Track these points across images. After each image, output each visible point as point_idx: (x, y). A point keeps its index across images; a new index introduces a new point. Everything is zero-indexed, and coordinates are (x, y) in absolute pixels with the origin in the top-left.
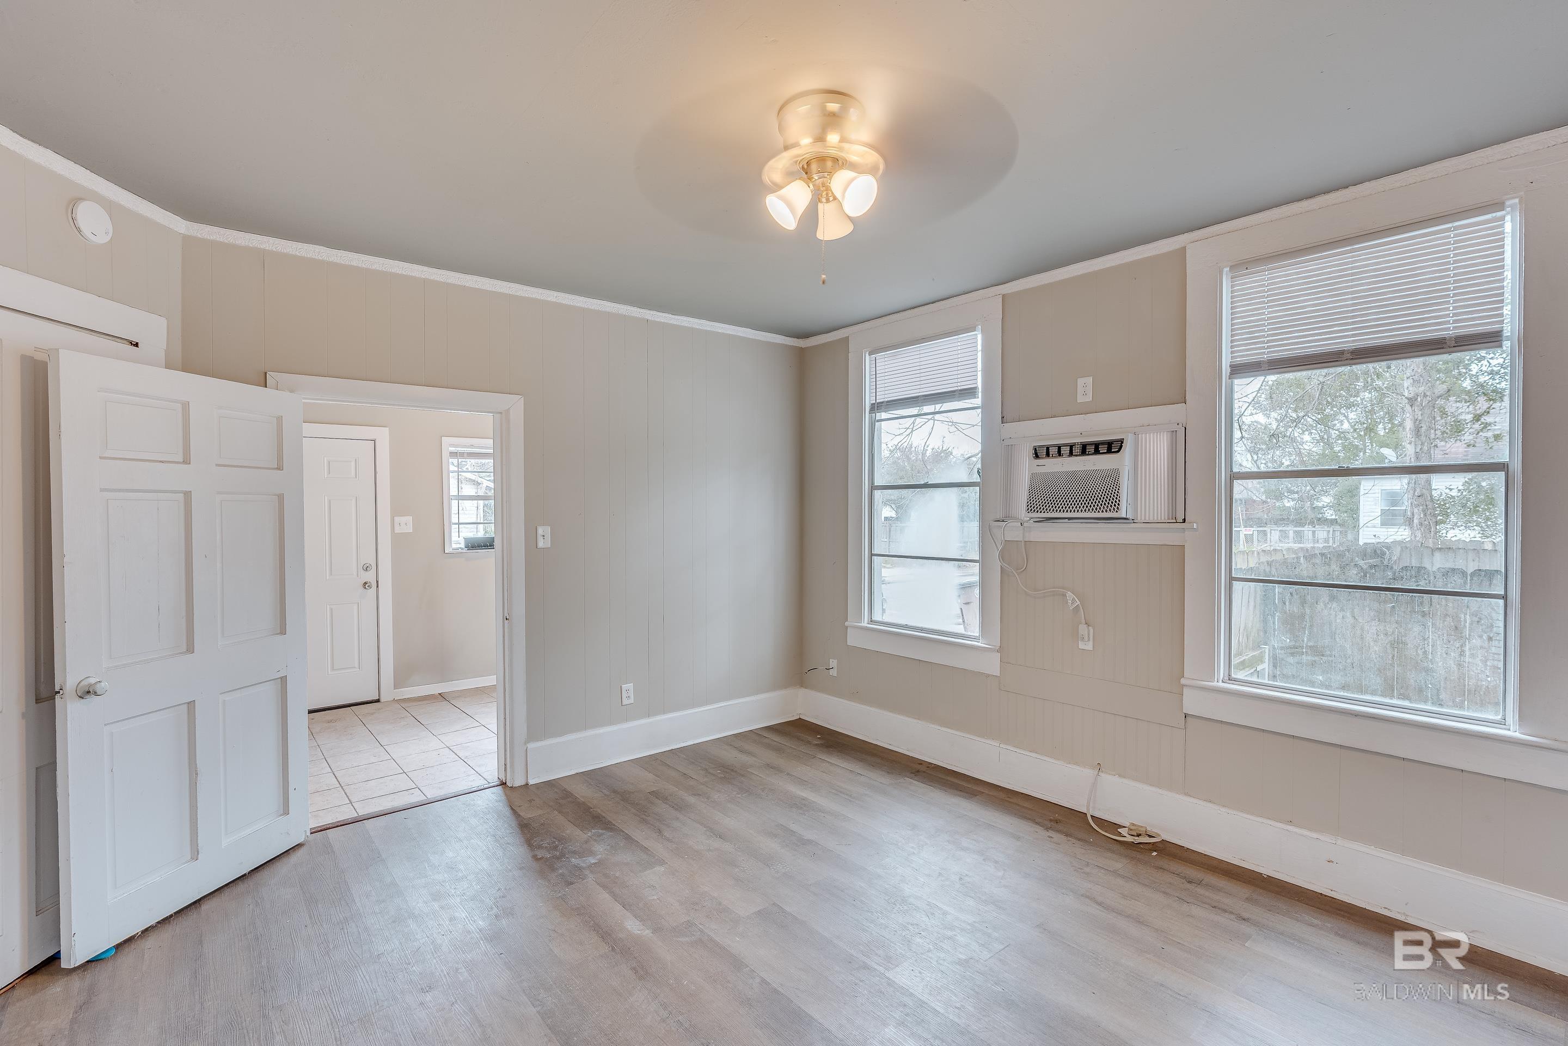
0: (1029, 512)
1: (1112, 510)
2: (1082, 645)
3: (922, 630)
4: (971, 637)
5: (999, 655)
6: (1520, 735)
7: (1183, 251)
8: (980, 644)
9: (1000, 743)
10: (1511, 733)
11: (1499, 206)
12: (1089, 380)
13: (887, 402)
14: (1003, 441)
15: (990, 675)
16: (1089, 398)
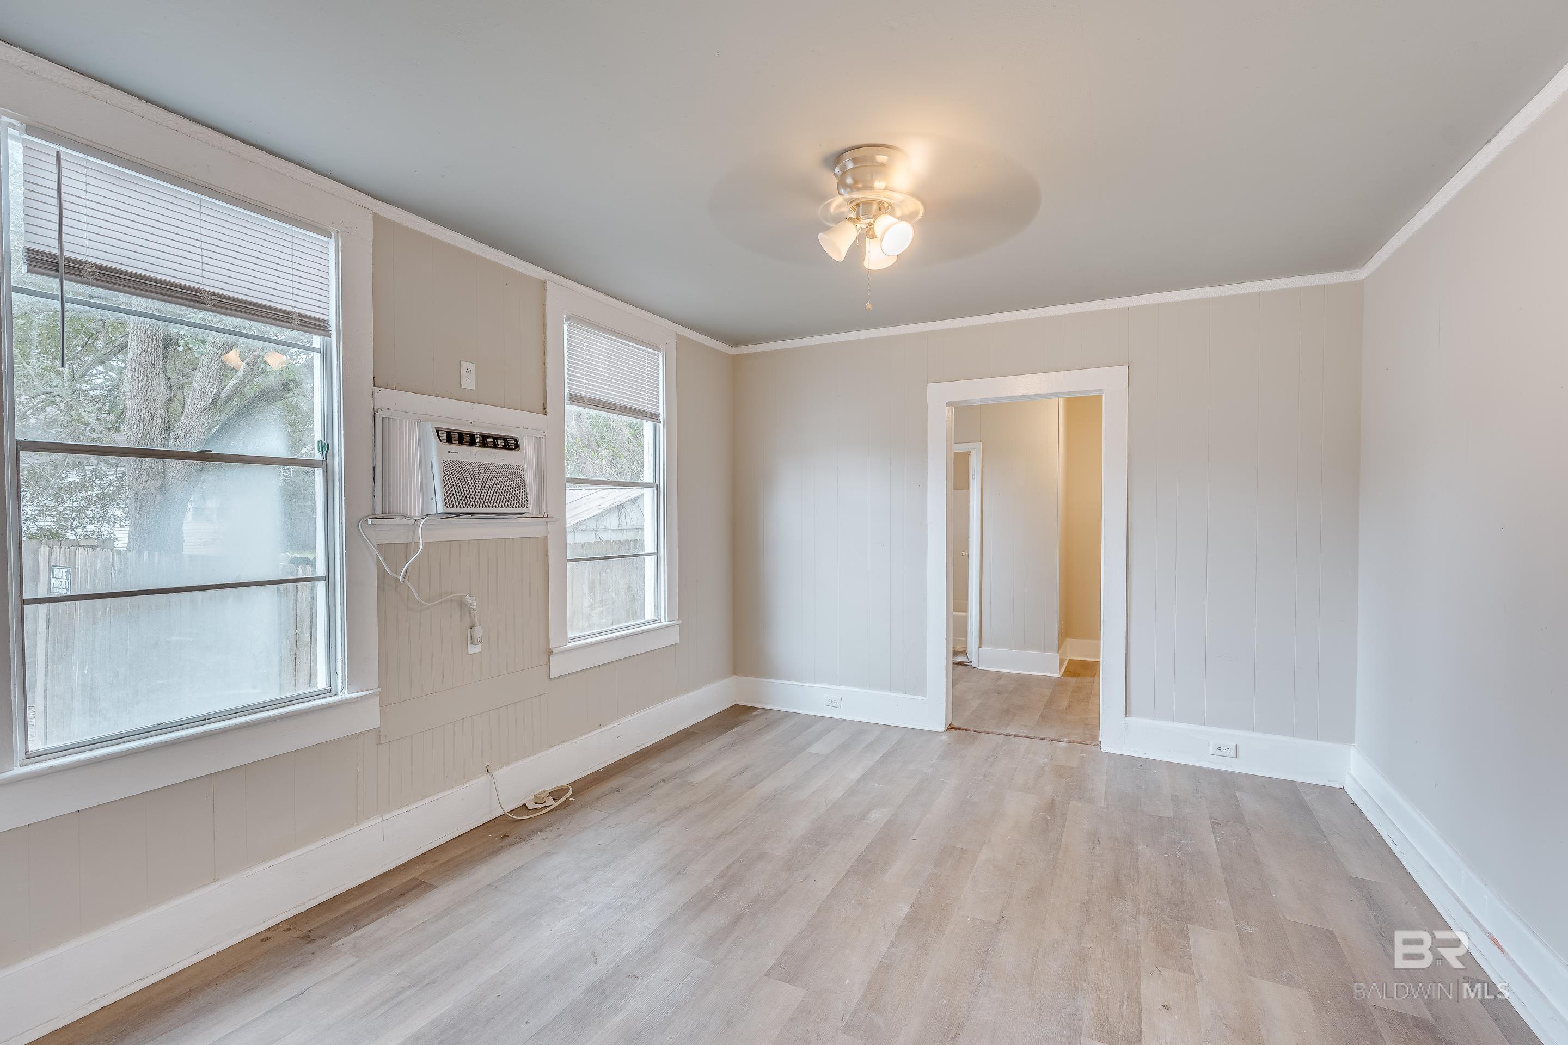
0: (444, 507)
2: (471, 650)
4: (311, 695)
5: (377, 699)
6: (667, 623)
7: (543, 284)
8: (346, 696)
9: (382, 816)
10: (663, 623)
11: (659, 350)
12: (472, 367)
13: (98, 267)
14: (379, 410)
15: (364, 733)
16: (472, 387)
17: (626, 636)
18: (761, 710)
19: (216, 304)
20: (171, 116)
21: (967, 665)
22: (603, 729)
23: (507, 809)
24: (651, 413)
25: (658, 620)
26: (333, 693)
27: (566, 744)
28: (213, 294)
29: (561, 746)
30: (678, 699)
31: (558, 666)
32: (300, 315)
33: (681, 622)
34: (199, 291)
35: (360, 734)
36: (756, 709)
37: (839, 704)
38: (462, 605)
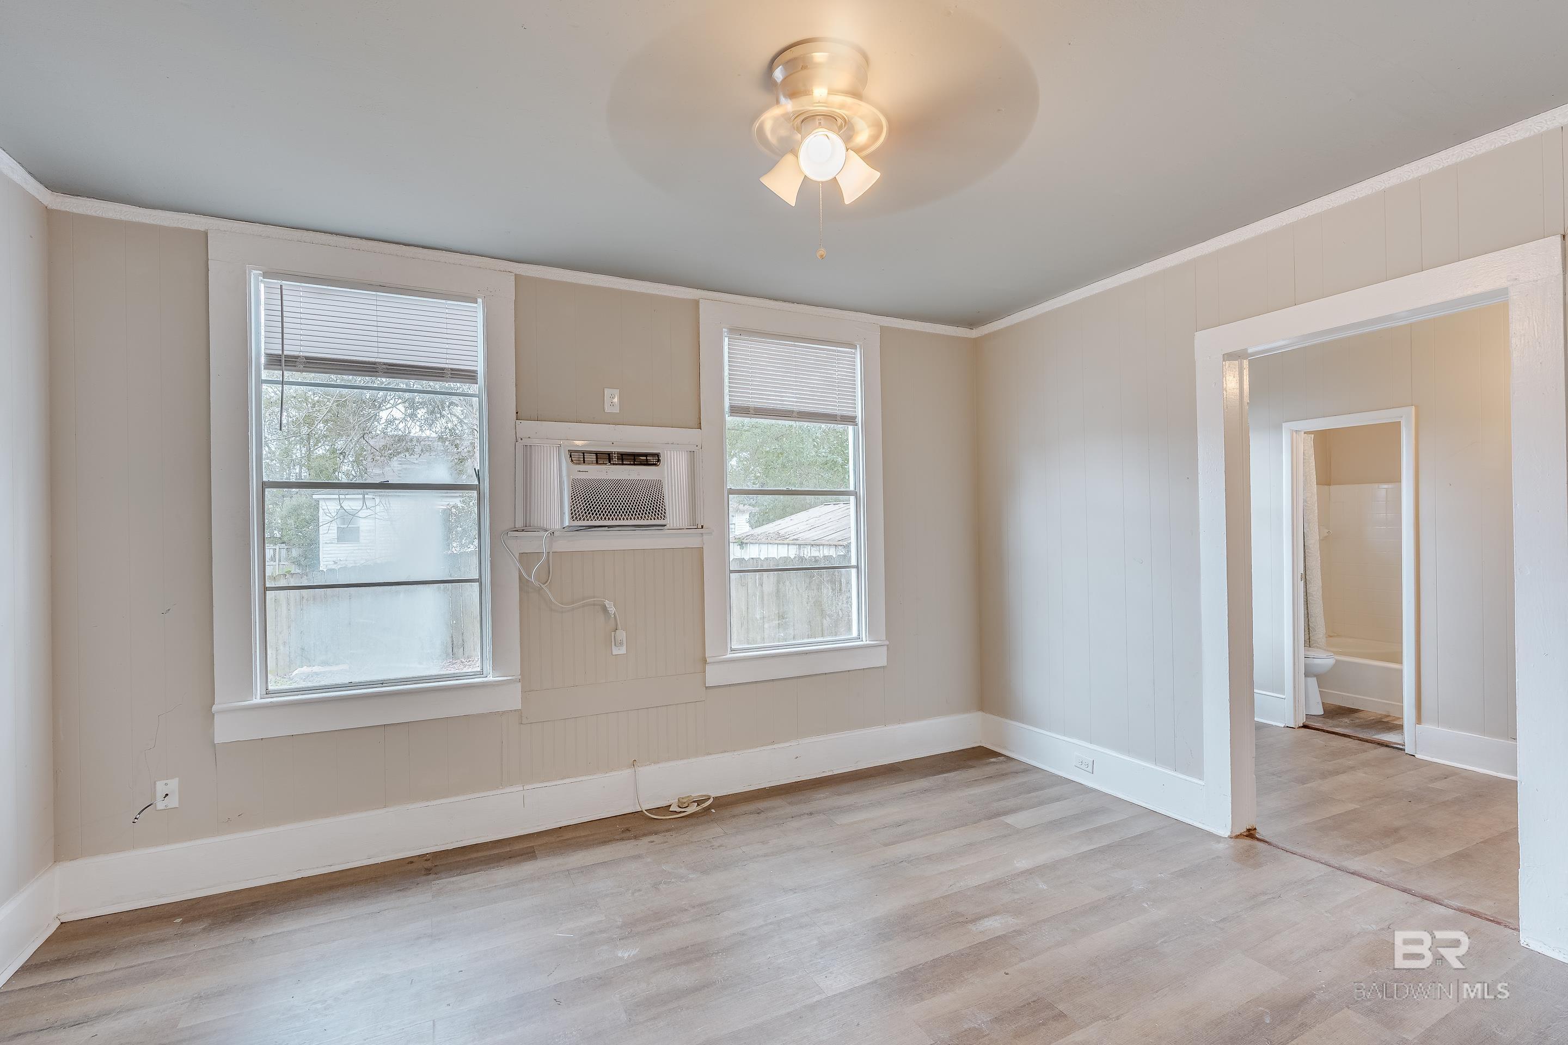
0: (574, 520)
1: (660, 518)
2: (616, 651)
3: (382, 683)
4: (468, 674)
5: (519, 685)
6: (868, 642)
7: (696, 303)
8: (490, 678)
9: (523, 786)
10: (864, 643)
11: (853, 346)
12: (616, 392)
13: (307, 358)
14: (519, 440)
15: (507, 712)
16: (616, 410)
17: (806, 653)
18: (1003, 758)
19: (386, 371)
20: (354, 240)
21: (1397, 748)
22: (775, 746)
23: (645, 807)
24: (842, 416)
25: (859, 638)
26: (484, 675)
27: (726, 754)
28: (385, 364)
29: (720, 755)
30: (886, 728)
31: (714, 676)
32: (452, 369)
33: (888, 643)
34: (375, 363)
35: (504, 712)
36: (1000, 755)
37: (1091, 768)
38: (605, 609)
